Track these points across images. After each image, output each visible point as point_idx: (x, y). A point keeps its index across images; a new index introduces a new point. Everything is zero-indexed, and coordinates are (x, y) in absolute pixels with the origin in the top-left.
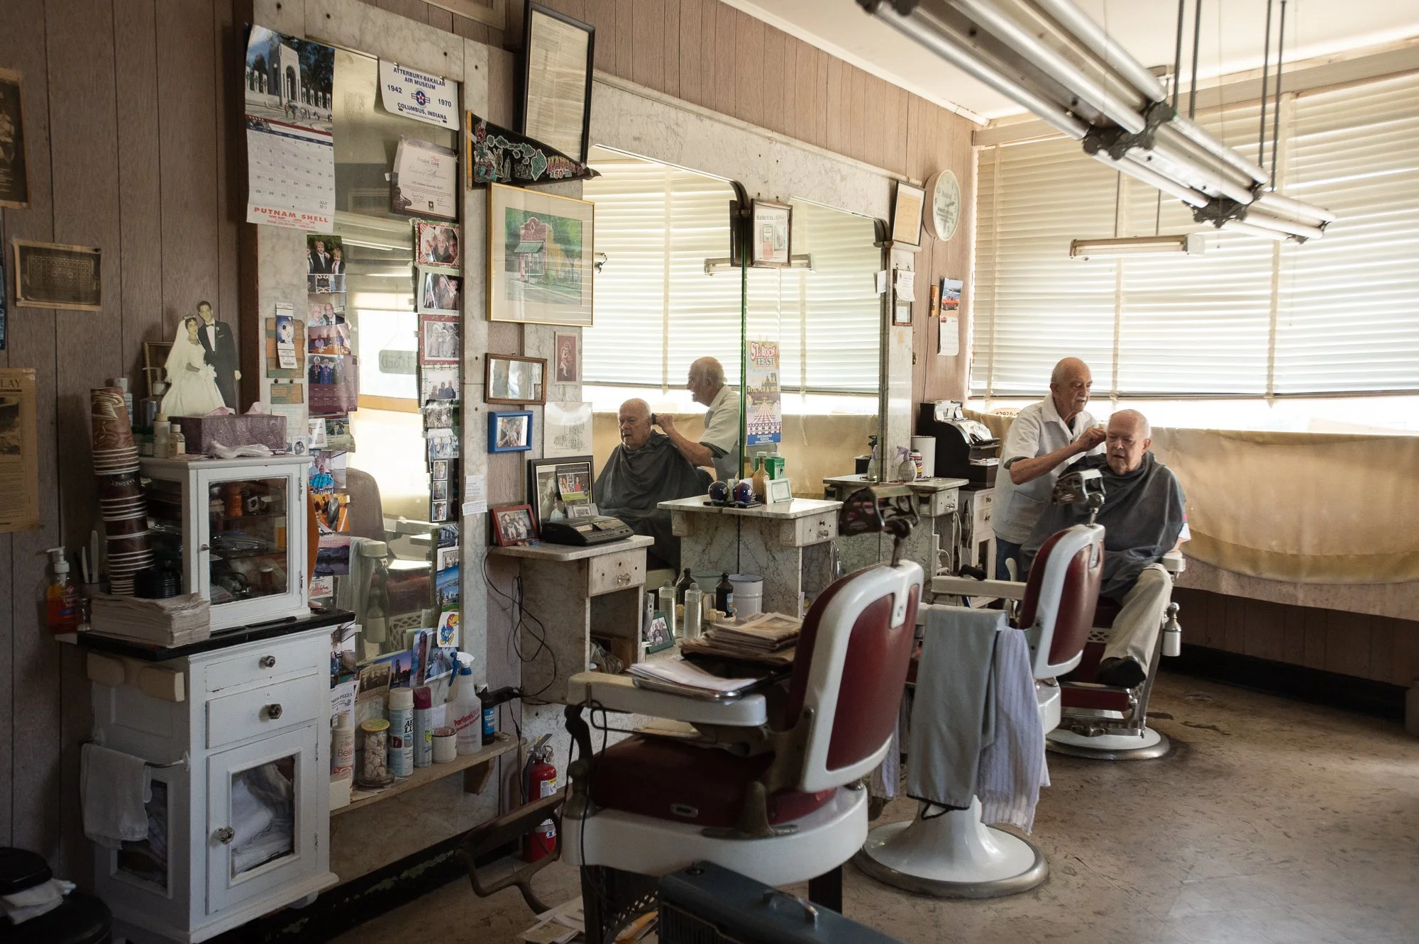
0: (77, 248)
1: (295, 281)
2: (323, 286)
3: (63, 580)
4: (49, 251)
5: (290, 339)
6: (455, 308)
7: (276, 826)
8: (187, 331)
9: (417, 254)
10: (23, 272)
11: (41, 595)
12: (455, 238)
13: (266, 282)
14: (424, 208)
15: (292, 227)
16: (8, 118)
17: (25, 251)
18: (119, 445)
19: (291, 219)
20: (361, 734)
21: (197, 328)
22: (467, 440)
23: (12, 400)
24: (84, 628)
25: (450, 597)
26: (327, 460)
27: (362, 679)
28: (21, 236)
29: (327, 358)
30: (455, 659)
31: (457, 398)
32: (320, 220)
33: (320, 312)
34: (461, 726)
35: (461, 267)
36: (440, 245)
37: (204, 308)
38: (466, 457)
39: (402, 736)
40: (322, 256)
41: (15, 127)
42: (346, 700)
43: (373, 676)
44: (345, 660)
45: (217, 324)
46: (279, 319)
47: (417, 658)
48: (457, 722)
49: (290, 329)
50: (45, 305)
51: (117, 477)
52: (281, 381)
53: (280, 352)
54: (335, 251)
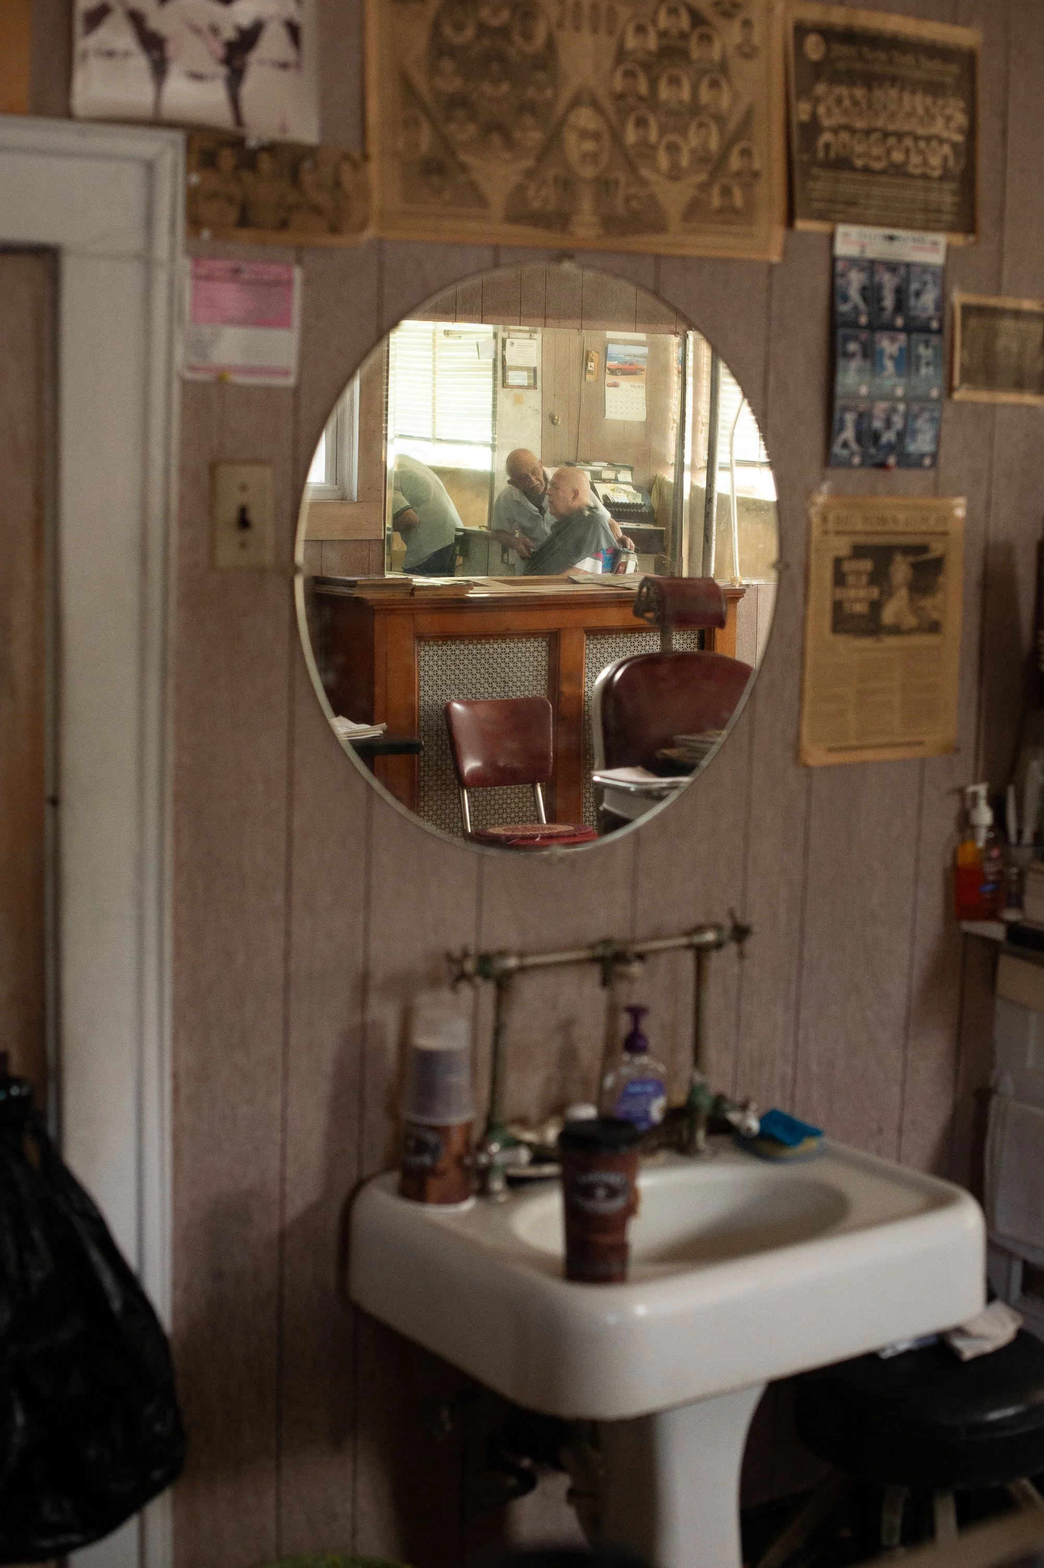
3: (983, 836)
4: (993, 311)
10: (964, 344)
11: (949, 857)
16: (963, 105)
17: (968, 310)
23: (938, 549)
24: (1011, 915)
41: (970, 121)
50: (983, 397)
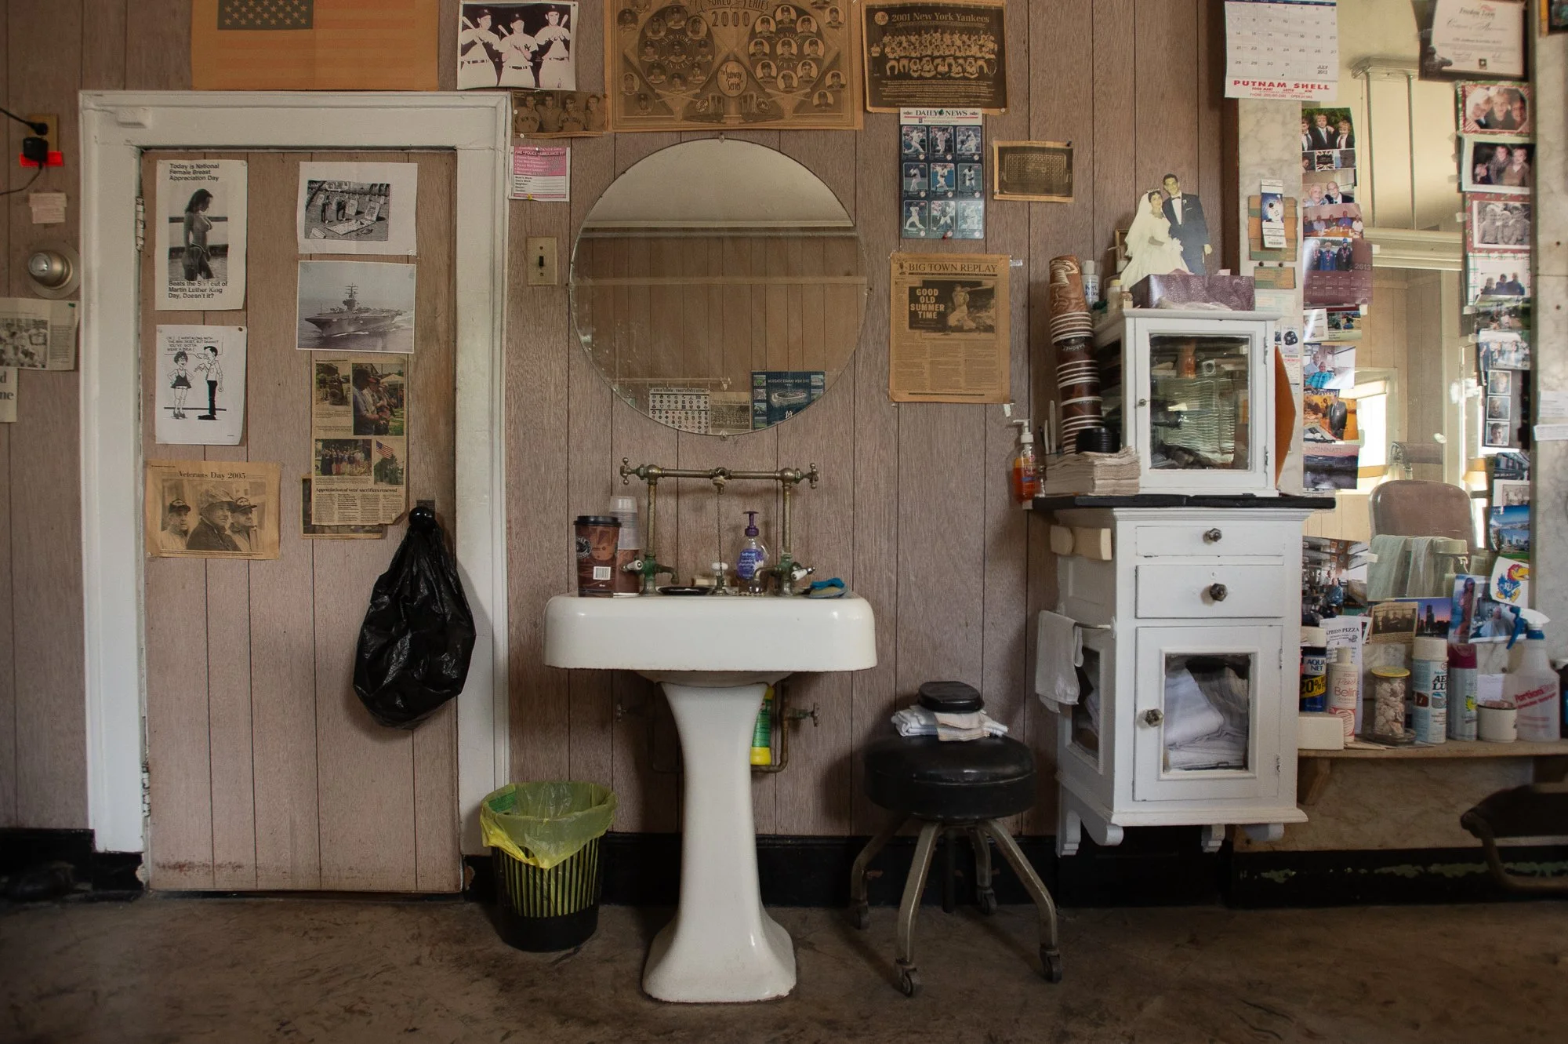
0: (1050, 144)
1: (1286, 156)
2: (1325, 163)
3: (1028, 449)
4: (1024, 149)
5: (1279, 217)
6: (1523, 184)
7: (1227, 734)
8: (1149, 204)
9: (1461, 122)
10: (1001, 169)
12: (1523, 100)
13: (1248, 157)
14: (1473, 67)
15: (1281, 98)
16: (992, 38)
17: (1002, 151)
18: (1069, 310)
19: (1281, 89)
20: (1371, 679)
21: (1161, 202)
22: (1542, 348)
23: (988, 284)
25: (1514, 542)
26: (1330, 357)
27: (1375, 618)
28: (1000, 137)
29: (1329, 241)
30: (1517, 615)
31: (1527, 294)
32: (1319, 87)
33: (1321, 192)
34: (1524, 702)
35: (1532, 133)
36: (1496, 109)
37: (1170, 181)
38: (1541, 366)
39: (1429, 692)
40: (1323, 131)
41: (999, 46)
42: (1351, 635)
43: (1391, 616)
44: (1352, 590)
45: (1184, 196)
46: (1265, 196)
47: (1460, 609)
48: (1519, 698)
49: (1278, 207)
50: (1019, 198)
51: (1067, 342)
52: (1266, 264)
53: (1265, 232)
54: (1341, 124)
